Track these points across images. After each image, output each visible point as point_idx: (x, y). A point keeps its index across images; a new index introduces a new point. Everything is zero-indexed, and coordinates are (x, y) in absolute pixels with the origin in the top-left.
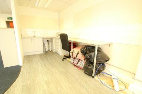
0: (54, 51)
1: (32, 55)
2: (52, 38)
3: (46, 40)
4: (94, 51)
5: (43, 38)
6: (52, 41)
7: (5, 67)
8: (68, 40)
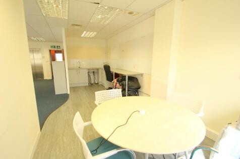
0: (100, 84)
1: (77, 87)
2: (98, 69)
3: (92, 71)
4: (125, 80)
5: (88, 69)
6: (98, 72)
7: (56, 94)
8: (110, 71)
